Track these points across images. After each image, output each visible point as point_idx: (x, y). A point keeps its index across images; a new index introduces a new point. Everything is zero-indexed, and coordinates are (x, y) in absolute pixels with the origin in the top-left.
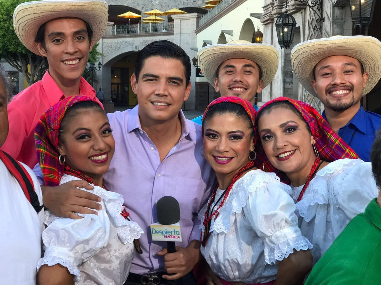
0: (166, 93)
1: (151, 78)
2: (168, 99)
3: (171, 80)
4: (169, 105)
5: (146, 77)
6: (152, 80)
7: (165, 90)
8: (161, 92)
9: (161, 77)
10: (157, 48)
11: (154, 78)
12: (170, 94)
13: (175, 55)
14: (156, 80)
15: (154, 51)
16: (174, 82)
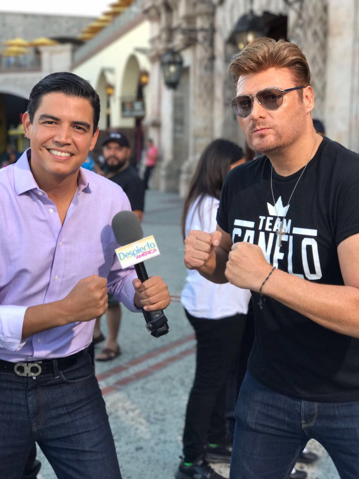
0: (69, 141)
1: (51, 120)
2: (72, 149)
3: (76, 125)
4: (72, 155)
5: (43, 118)
6: (51, 123)
7: (67, 137)
8: (63, 139)
9: (62, 120)
10: (60, 83)
11: (55, 121)
12: (74, 142)
13: (82, 94)
14: (56, 123)
15: (55, 86)
16: (80, 128)
